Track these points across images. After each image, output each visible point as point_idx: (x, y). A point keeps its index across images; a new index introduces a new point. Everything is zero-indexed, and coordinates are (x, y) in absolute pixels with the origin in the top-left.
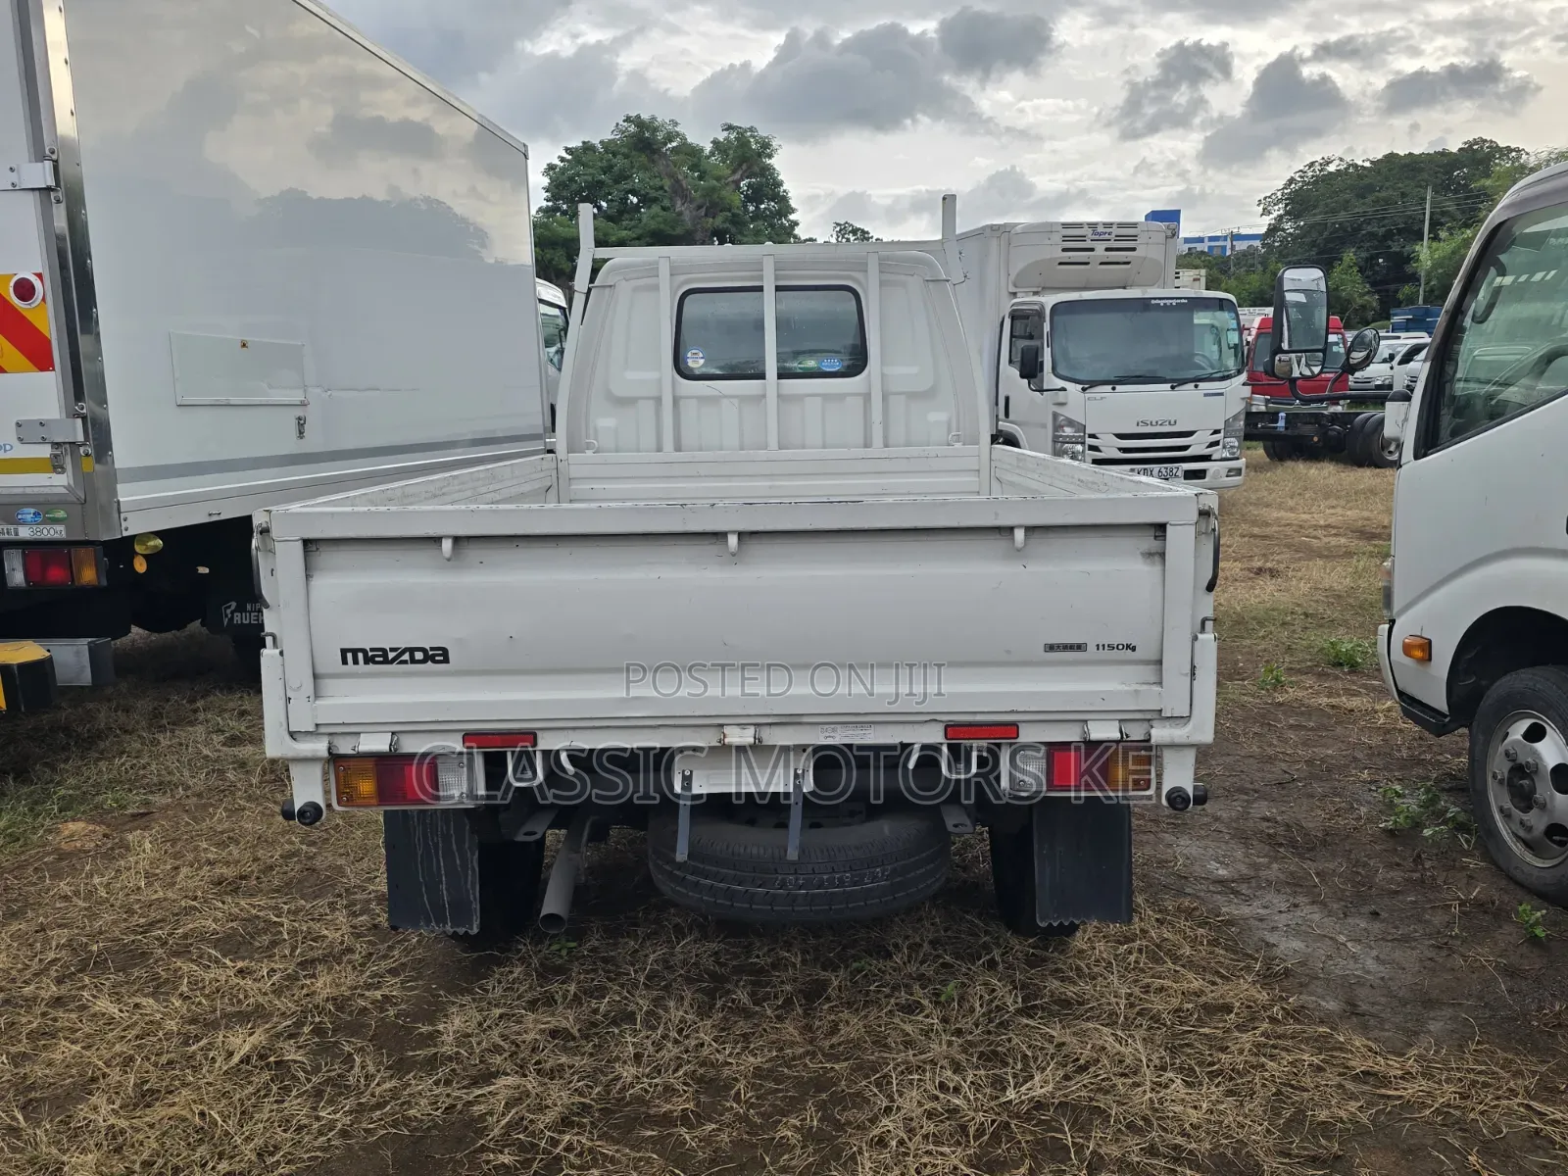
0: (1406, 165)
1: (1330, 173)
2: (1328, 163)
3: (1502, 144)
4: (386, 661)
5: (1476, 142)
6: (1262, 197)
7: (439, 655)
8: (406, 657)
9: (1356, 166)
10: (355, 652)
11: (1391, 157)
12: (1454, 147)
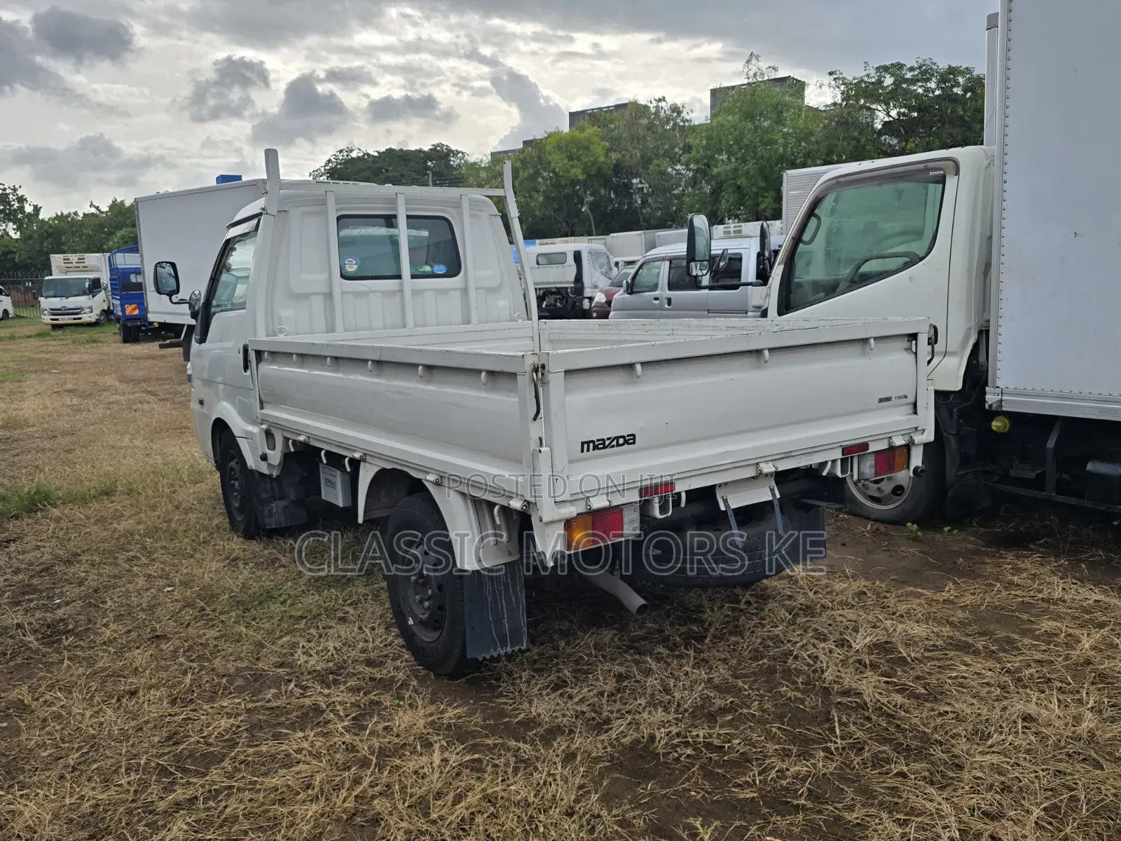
0: (400, 157)
1: (353, 158)
2: (351, 151)
3: (453, 148)
4: (605, 447)
5: (438, 145)
6: (311, 171)
7: (630, 440)
8: (615, 443)
9: (368, 155)
10: (588, 443)
11: (390, 151)
12: (426, 148)
